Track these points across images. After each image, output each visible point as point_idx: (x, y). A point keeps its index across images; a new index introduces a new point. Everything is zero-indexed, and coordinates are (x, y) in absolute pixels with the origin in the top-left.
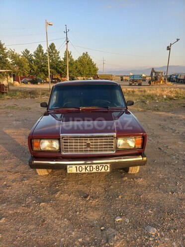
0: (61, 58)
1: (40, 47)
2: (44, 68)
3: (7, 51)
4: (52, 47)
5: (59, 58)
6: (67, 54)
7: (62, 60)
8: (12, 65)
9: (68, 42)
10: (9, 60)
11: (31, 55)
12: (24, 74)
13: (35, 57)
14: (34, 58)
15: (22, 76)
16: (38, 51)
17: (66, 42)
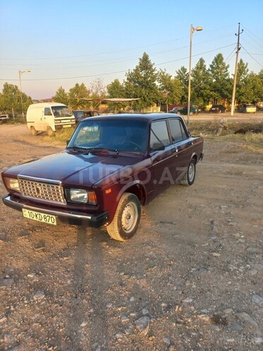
0: (230, 74)
1: (202, 61)
2: (202, 91)
3: (156, 72)
4: (219, 59)
5: (227, 75)
6: (241, 68)
7: (231, 77)
8: (160, 89)
9: (239, 49)
10: (157, 83)
11: (188, 75)
12: (173, 102)
13: (193, 76)
14: (191, 78)
15: (171, 104)
16: (197, 68)
17: (236, 50)
